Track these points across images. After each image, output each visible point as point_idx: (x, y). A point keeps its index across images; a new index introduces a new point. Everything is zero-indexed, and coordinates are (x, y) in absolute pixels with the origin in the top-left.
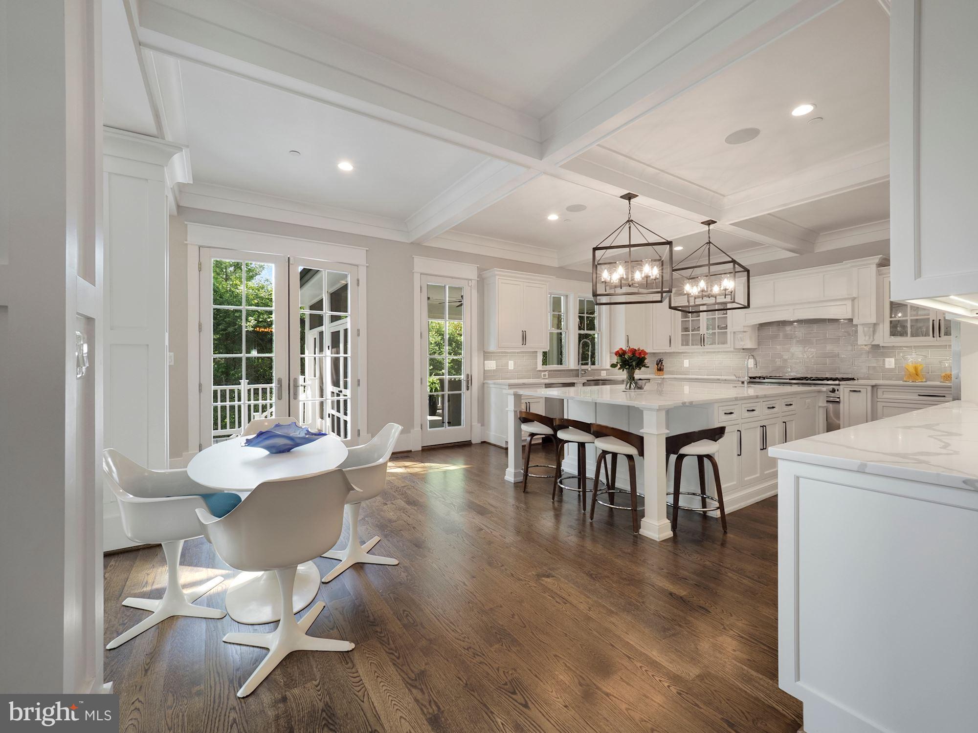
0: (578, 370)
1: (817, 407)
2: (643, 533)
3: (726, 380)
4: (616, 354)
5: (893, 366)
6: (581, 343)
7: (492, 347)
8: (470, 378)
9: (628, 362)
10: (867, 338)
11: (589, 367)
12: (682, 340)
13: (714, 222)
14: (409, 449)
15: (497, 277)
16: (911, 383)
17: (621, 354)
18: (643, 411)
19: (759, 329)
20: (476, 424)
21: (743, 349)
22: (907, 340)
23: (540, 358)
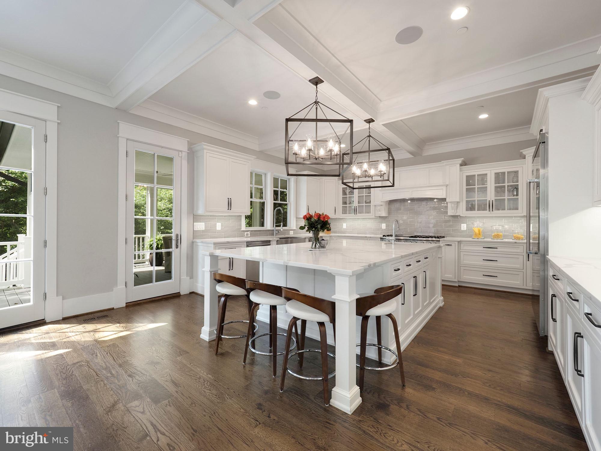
0: (273, 230)
1: (437, 258)
2: (333, 404)
3: (370, 237)
4: (304, 218)
5: (465, 229)
6: (275, 211)
7: (201, 211)
8: (179, 238)
9: (314, 224)
10: (453, 211)
11: (281, 228)
12: (343, 210)
13: (373, 121)
14: (112, 307)
15: (205, 151)
16: (476, 240)
17: (308, 218)
18: (334, 276)
19: (389, 204)
20: (184, 277)
21: (380, 217)
22: (475, 213)
23: (244, 222)
